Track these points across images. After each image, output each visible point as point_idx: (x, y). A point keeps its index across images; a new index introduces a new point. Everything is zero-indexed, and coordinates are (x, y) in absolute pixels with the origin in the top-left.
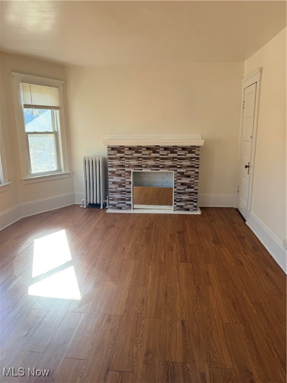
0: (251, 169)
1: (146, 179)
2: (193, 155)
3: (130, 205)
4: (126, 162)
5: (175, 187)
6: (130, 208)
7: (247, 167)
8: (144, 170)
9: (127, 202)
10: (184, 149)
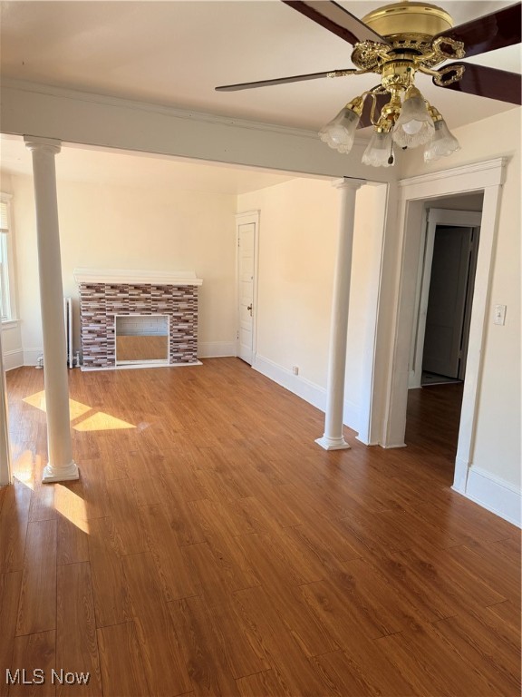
0: (254, 311)
1: (128, 327)
2: (191, 296)
3: (113, 361)
4: (107, 304)
5: (171, 335)
6: (113, 365)
7: (250, 308)
8: (131, 315)
9: (109, 357)
10: (180, 289)
